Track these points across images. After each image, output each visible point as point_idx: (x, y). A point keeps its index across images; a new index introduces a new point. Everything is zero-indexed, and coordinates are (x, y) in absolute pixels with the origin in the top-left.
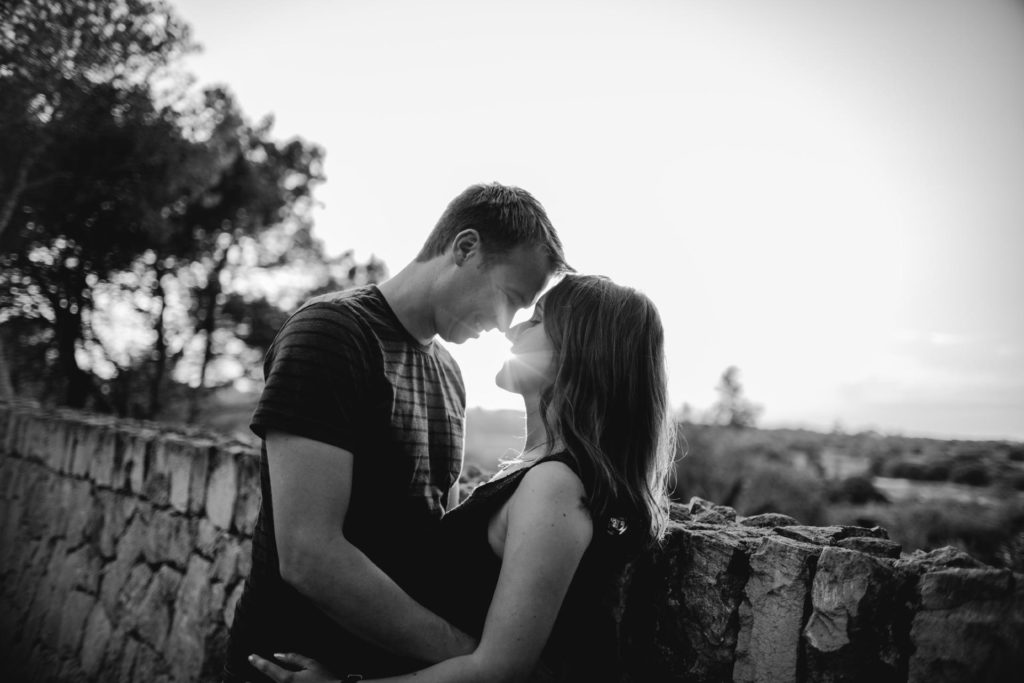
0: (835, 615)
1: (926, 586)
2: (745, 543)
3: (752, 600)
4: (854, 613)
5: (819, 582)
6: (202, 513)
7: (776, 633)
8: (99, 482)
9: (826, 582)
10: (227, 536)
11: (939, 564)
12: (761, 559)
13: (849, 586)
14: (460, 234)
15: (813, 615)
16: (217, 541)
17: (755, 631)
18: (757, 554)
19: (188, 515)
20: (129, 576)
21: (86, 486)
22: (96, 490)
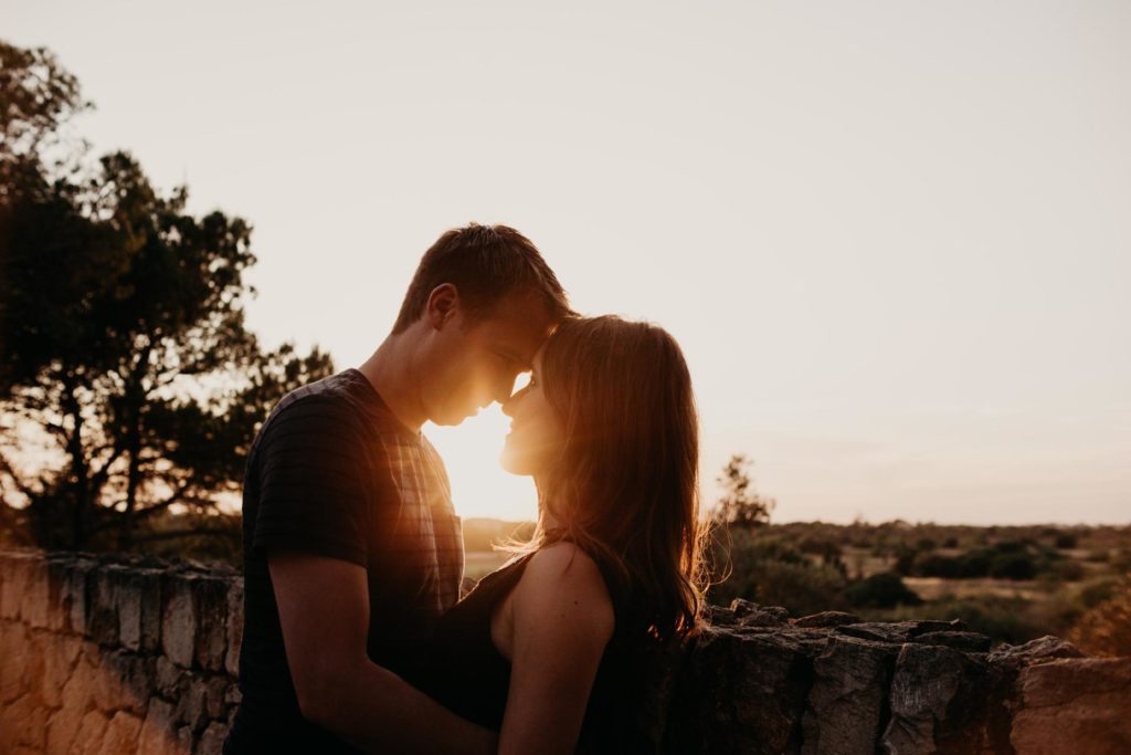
0: (918, 720)
1: (1029, 681)
2: (806, 645)
3: (818, 710)
4: (942, 717)
5: (899, 685)
6: (159, 650)
7: (847, 744)
8: (34, 624)
9: (907, 683)
10: (189, 673)
11: (1037, 655)
12: (828, 662)
13: (936, 686)
14: (435, 289)
15: (892, 721)
16: (179, 680)
17: (821, 743)
18: (822, 657)
19: (142, 653)
20: (80, 726)
21: (19, 629)
22: (31, 633)
